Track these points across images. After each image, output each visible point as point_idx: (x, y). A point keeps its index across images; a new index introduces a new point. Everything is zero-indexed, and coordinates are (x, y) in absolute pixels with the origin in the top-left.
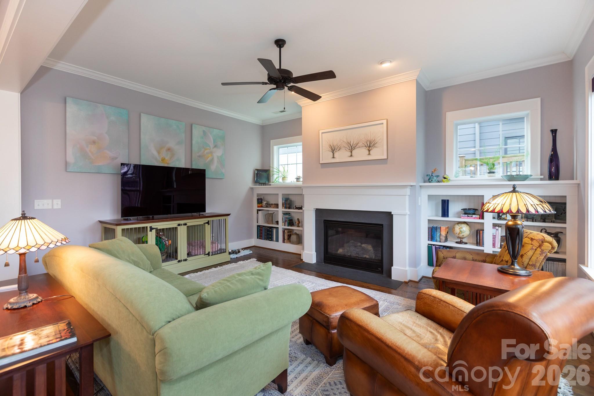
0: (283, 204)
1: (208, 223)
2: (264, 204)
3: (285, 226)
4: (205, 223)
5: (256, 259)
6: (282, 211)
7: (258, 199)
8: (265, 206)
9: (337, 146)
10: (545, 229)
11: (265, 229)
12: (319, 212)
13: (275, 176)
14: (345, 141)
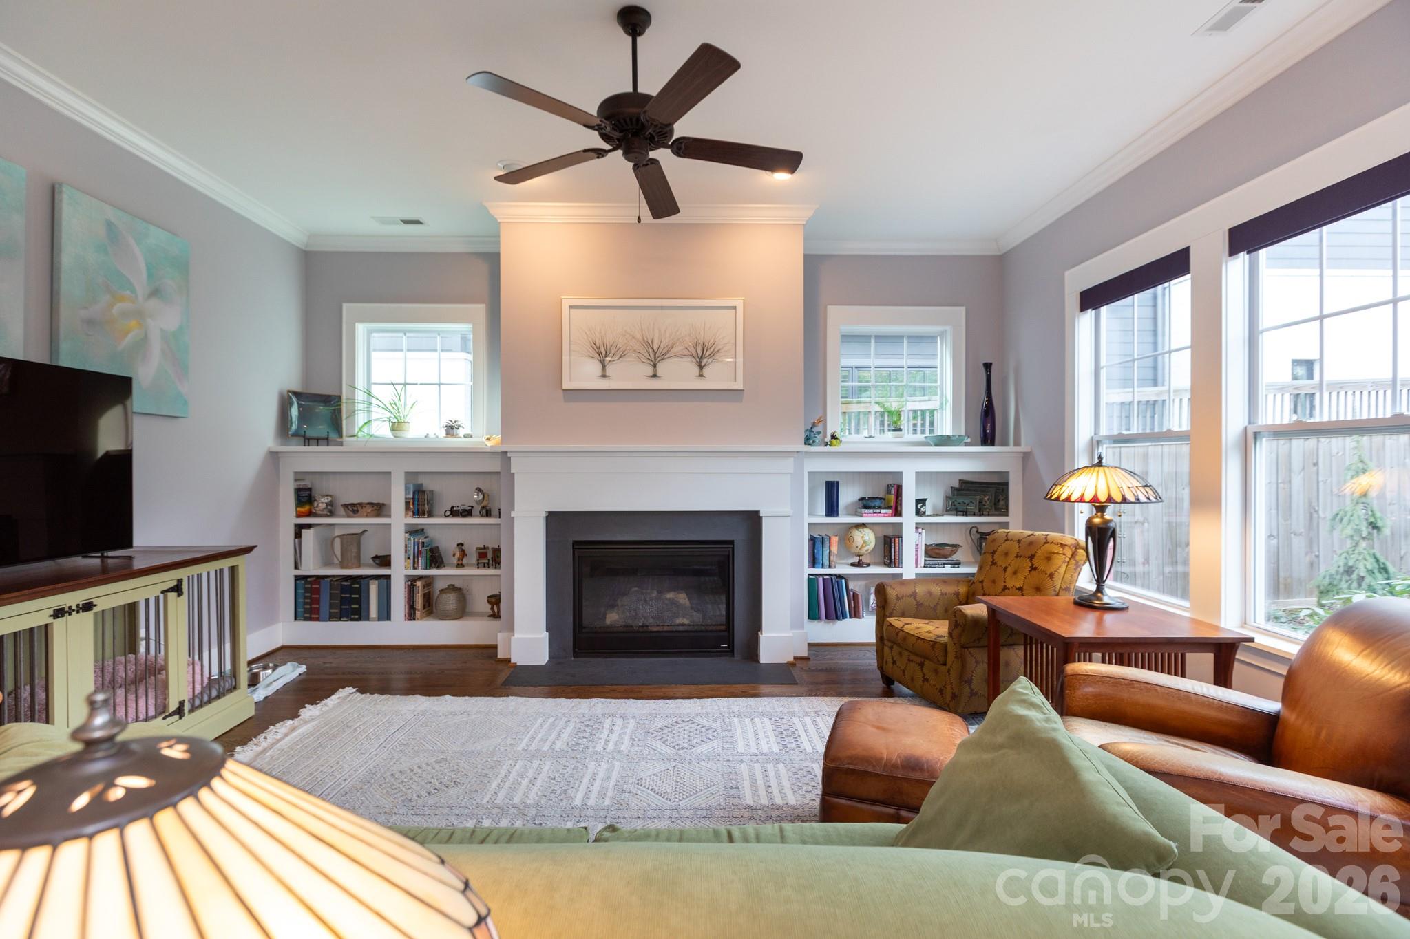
0: (407, 503)
1: (177, 589)
2: (322, 506)
3: (414, 568)
4: (167, 591)
5: (354, 688)
6: (406, 524)
7: (298, 491)
8: (325, 512)
9: (614, 348)
10: (976, 527)
11: (331, 585)
12: (557, 522)
13: (360, 418)
14: (638, 336)
